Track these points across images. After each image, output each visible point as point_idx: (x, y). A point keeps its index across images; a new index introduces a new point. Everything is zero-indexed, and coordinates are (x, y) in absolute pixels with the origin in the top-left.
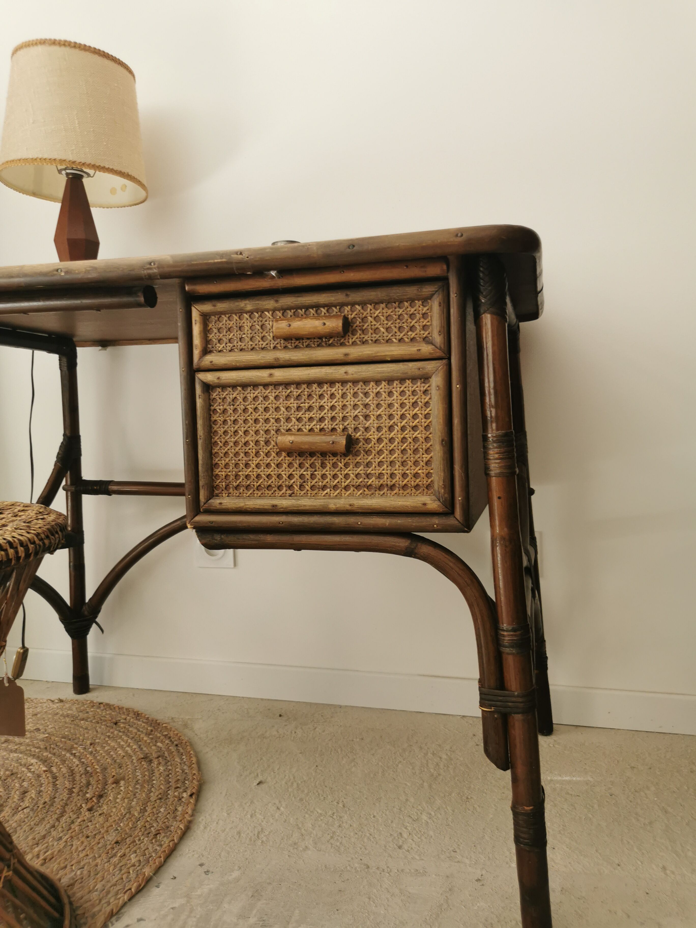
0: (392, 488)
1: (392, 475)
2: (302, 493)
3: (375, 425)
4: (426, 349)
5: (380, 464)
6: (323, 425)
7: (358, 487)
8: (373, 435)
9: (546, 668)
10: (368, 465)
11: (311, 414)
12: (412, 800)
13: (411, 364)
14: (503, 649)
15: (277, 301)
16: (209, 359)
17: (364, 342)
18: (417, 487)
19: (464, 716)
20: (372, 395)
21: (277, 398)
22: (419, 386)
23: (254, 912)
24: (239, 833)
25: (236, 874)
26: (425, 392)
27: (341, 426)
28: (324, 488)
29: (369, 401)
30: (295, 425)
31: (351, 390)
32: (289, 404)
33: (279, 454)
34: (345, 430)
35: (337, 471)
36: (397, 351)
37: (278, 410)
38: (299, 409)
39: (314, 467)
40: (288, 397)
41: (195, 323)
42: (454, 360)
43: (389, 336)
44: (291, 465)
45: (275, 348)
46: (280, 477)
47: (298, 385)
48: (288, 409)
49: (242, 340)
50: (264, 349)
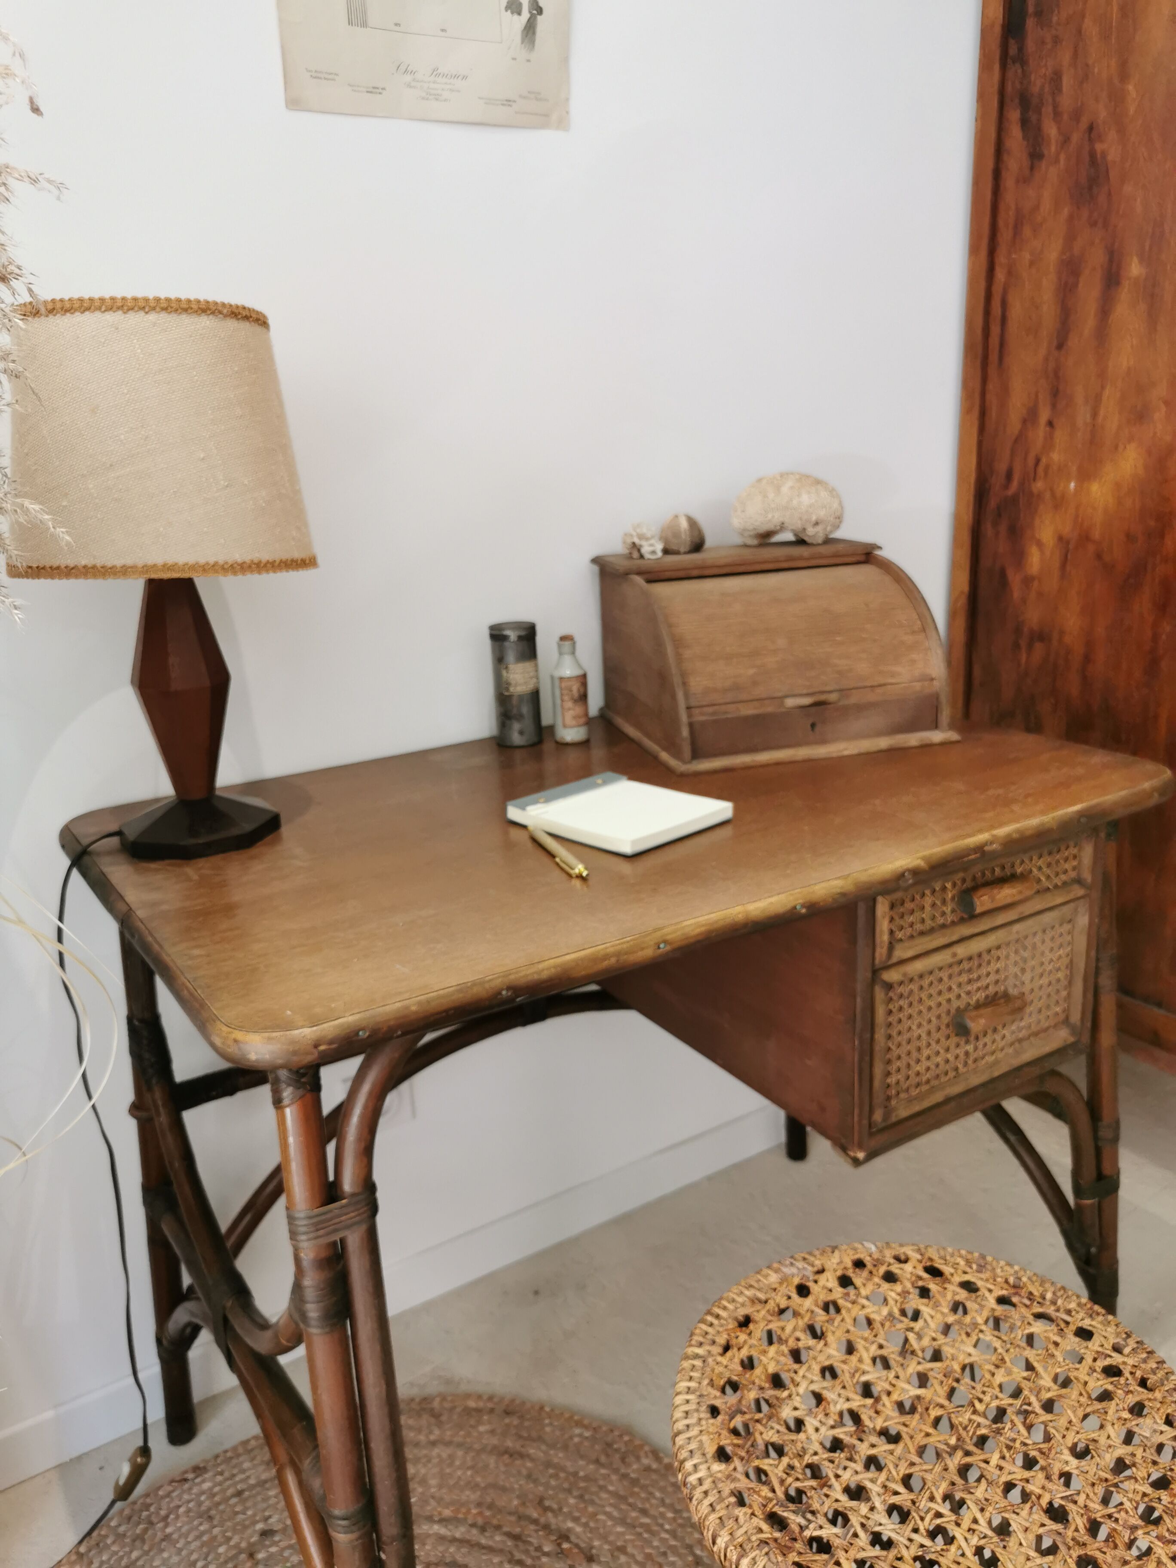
0: (1038, 1035)
1: (1039, 1022)
2: (966, 1070)
3: (1030, 977)
4: (1079, 892)
5: (1031, 1014)
7: (1011, 1044)
8: (1027, 988)
10: (1022, 1018)
11: (979, 984)
13: (1062, 909)
14: (1102, 1143)
16: (896, 954)
17: (1030, 896)
18: (1056, 1026)
20: (1029, 948)
21: (950, 977)
22: (1066, 927)
26: (1069, 932)
27: (1003, 989)
28: (984, 1058)
29: (1025, 954)
30: (963, 1000)
31: (1012, 948)
32: (960, 979)
33: (947, 1037)
34: (1005, 991)
35: (994, 1036)
36: (1058, 898)
37: (949, 989)
38: (969, 981)
39: (976, 1039)
40: (960, 973)
41: (884, 917)
42: (1095, 895)
43: (1047, 884)
44: (957, 1045)
45: (953, 923)
46: (947, 1061)
47: (970, 957)
48: (959, 985)
49: (922, 921)
50: (943, 926)
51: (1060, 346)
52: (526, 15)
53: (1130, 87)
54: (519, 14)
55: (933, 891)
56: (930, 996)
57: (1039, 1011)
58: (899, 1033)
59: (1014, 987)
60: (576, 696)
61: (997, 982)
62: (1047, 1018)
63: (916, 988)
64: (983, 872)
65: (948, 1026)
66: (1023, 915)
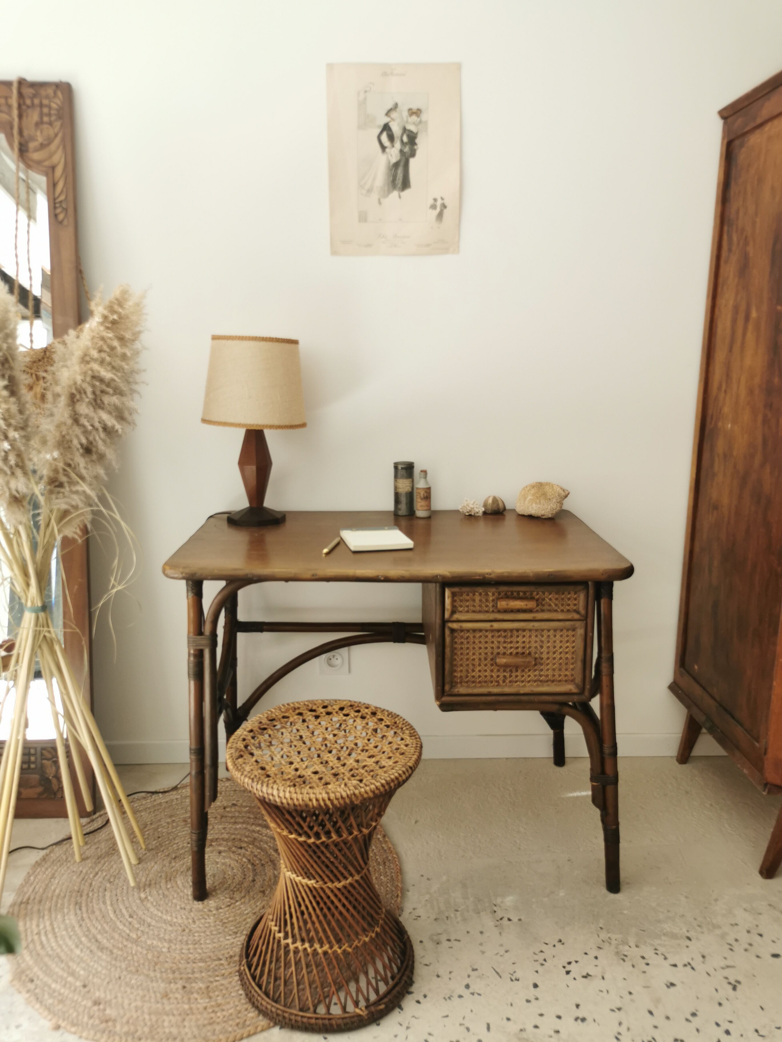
0: (553, 681)
1: (554, 675)
2: (504, 684)
3: (546, 651)
4: (576, 616)
5: (548, 670)
6: (517, 651)
8: (545, 656)
9: (563, 730)
10: (542, 670)
11: (512, 645)
12: (509, 820)
14: (605, 756)
15: (497, 589)
16: (456, 616)
17: (543, 611)
18: (566, 681)
19: (507, 759)
20: (545, 636)
21: (493, 637)
22: (570, 633)
23: (470, 895)
24: (428, 854)
25: (444, 878)
26: (573, 636)
27: (528, 652)
28: (516, 682)
29: (543, 639)
30: (502, 650)
31: (534, 634)
32: (499, 640)
33: (492, 665)
34: (530, 654)
35: (524, 673)
36: (561, 616)
37: (493, 642)
38: (505, 642)
39: (511, 671)
40: (499, 636)
41: (448, 598)
42: (589, 621)
43: (556, 608)
44: (498, 671)
45: (493, 611)
46: (492, 676)
47: (505, 631)
48: (499, 642)
49: (474, 606)
50: (487, 612)
51: (731, 351)
52: (439, 209)
53: (758, 220)
54: (436, 209)
55: (480, 594)
56: (480, 642)
57: (554, 670)
58: (462, 654)
59: (536, 653)
60: (422, 496)
61: (524, 647)
62: (560, 675)
63: (471, 636)
64: (512, 592)
65: (492, 659)
66: (537, 619)
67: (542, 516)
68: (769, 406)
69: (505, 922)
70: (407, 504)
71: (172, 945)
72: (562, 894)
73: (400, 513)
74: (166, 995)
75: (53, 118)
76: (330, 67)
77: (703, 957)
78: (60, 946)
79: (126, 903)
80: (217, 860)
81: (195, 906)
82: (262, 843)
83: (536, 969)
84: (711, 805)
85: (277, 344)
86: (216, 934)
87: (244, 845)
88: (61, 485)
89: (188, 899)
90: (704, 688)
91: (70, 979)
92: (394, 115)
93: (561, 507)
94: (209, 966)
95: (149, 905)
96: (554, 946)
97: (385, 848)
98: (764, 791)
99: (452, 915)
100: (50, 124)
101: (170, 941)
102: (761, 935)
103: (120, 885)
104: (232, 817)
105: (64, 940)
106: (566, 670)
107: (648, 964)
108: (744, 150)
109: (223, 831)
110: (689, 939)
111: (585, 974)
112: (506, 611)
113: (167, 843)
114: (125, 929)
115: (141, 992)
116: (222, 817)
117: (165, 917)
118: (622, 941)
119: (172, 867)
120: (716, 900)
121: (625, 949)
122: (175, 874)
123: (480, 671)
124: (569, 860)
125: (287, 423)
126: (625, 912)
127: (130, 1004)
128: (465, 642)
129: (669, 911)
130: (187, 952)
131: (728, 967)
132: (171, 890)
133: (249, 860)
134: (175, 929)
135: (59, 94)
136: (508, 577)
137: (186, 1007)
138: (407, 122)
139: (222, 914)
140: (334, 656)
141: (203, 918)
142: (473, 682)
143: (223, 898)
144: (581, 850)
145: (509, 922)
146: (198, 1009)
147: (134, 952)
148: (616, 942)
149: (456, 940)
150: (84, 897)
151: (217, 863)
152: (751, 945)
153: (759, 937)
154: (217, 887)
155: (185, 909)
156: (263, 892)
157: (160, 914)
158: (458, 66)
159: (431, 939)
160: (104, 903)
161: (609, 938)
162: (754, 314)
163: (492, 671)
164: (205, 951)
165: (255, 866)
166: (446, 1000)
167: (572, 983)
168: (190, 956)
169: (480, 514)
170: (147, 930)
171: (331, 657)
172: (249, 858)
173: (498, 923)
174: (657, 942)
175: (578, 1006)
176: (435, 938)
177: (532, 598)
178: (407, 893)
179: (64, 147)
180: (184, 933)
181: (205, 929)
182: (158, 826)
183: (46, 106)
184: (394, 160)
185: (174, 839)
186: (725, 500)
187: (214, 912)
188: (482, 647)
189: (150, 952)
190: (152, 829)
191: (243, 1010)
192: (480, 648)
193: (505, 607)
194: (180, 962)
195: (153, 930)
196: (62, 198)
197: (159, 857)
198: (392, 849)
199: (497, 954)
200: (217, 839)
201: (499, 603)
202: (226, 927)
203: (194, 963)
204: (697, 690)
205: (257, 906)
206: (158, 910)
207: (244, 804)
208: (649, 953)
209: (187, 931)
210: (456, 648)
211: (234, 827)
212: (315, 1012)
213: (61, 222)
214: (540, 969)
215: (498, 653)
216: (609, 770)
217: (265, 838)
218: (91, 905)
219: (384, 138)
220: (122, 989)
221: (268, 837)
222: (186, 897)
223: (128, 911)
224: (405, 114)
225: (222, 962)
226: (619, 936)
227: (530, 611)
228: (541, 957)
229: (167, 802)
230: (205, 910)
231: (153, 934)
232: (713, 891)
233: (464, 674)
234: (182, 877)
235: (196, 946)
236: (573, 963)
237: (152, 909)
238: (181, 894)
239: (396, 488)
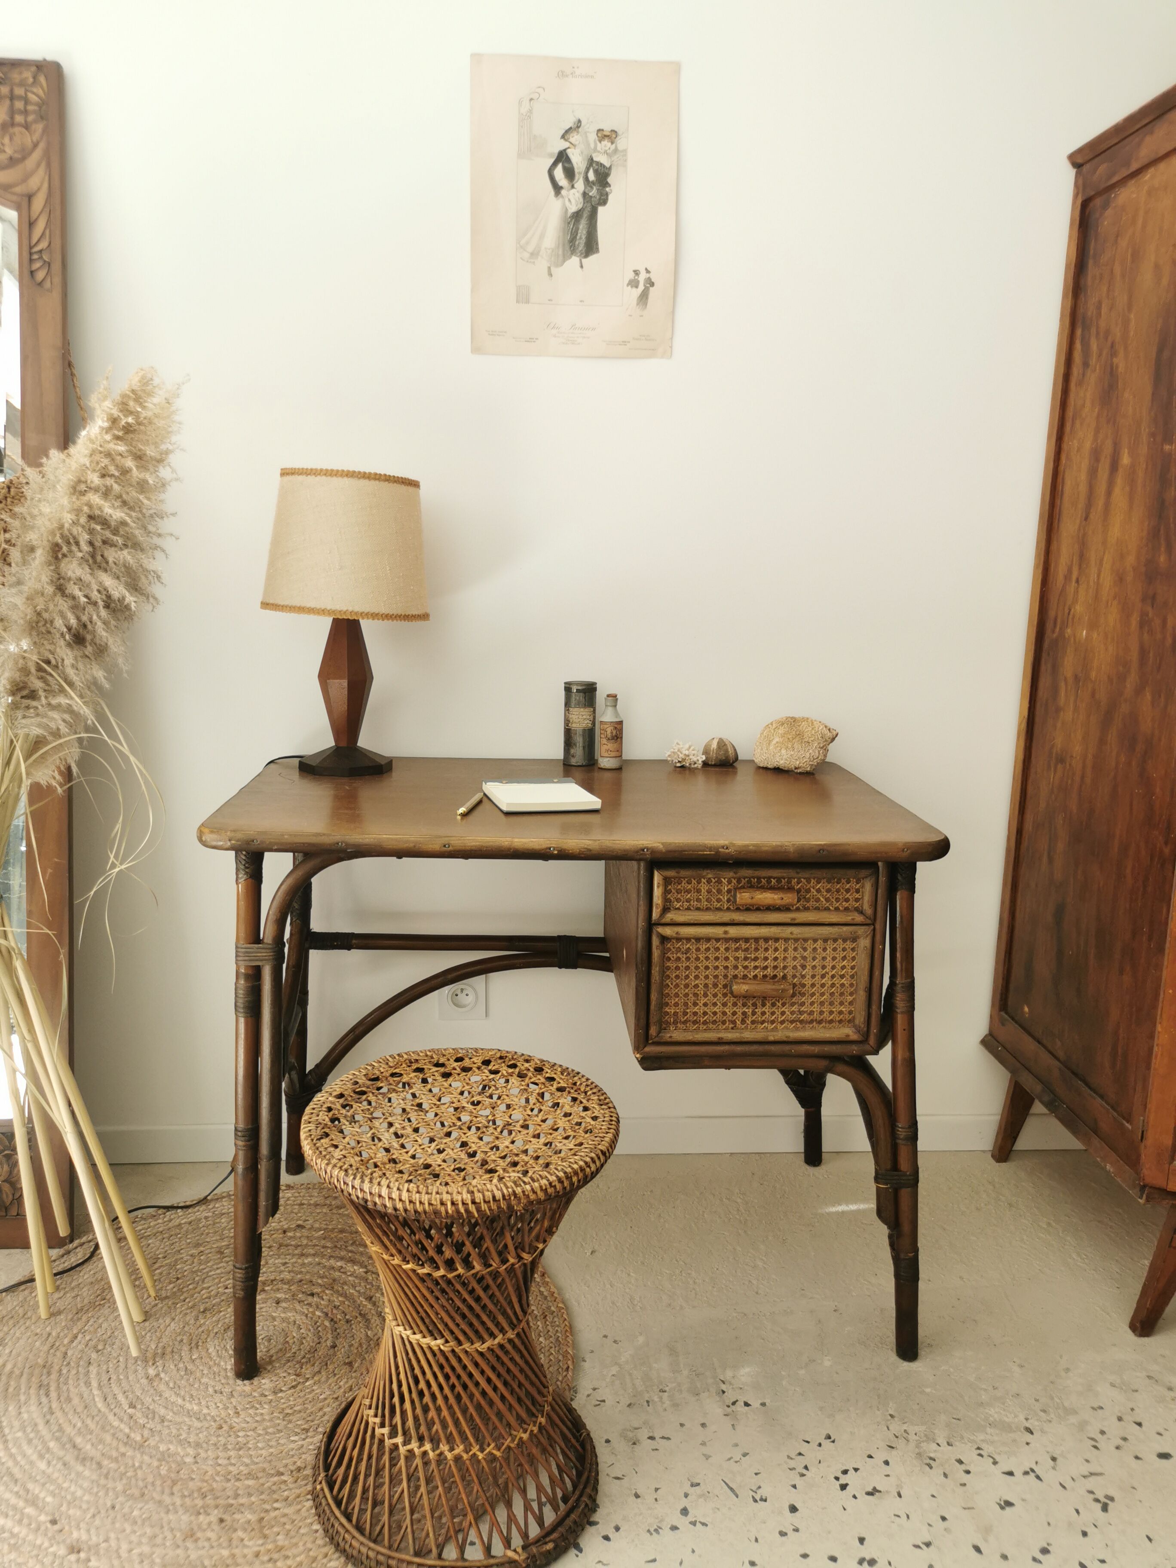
0: (820, 1022)
1: (821, 1013)
2: (744, 1026)
3: (811, 974)
4: (859, 918)
5: (812, 1004)
6: (765, 972)
7: (792, 1022)
8: (808, 981)
9: (820, 1106)
10: (803, 1004)
11: (757, 964)
12: (739, 1248)
13: (845, 928)
14: (899, 1141)
15: (736, 873)
16: (670, 916)
17: (806, 909)
18: (840, 1021)
19: (732, 1154)
20: (809, 950)
21: (727, 949)
22: (849, 945)
23: (682, 1366)
24: (613, 1303)
25: (641, 1339)
26: (853, 949)
27: (782, 974)
28: (763, 1022)
29: (805, 954)
30: (741, 971)
31: (791, 945)
32: (737, 954)
33: (725, 995)
34: (784, 977)
35: (774, 1009)
36: (834, 918)
37: (727, 959)
38: (746, 959)
39: (755, 1005)
40: (737, 950)
41: (658, 887)
42: (878, 926)
43: (827, 905)
44: (735, 1004)
45: (728, 909)
46: (724, 1013)
47: (747, 940)
48: (736, 959)
49: (699, 900)
50: (719, 909)
51: (1086, 519)
52: (641, 287)
53: (1132, 316)
54: (637, 287)
55: (709, 881)
56: (707, 958)
57: (822, 1004)
58: (677, 977)
59: (794, 976)
60: (609, 735)
61: (775, 967)
62: (831, 1013)
63: (693, 948)
64: (759, 878)
65: (725, 986)
66: (796, 922)
67: (796, 768)
68: (1150, 598)
69: (740, 1407)
70: (584, 747)
71: (200, 1451)
72: (827, 1363)
73: (573, 761)
74: (190, 1535)
75: (31, 118)
76: (477, 58)
77: (1054, 1459)
78: (11, 1456)
79: (124, 1384)
80: (274, 1314)
81: (238, 1388)
82: (346, 1287)
83: (793, 1483)
84: (1049, 1224)
85: (386, 484)
86: (274, 1433)
87: (317, 1290)
88: (32, 695)
89: (227, 1377)
90: (1039, 1042)
91: (29, 1510)
92: (574, 138)
93: (825, 756)
94: (263, 1485)
95: (162, 1387)
96: (820, 1445)
97: (546, 1293)
98: (1141, 1198)
99: (656, 1399)
100: (27, 126)
101: (198, 1445)
102: (1140, 1424)
103: (115, 1355)
104: (297, 1246)
105: (20, 1447)
106: (841, 1003)
107: (968, 1472)
108: (1109, 212)
109: (282, 1268)
110: (1030, 1431)
111: (870, 1489)
112: (749, 909)
113: (191, 1287)
114: (122, 1426)
115: (148, 1530)
116: (281, 1245)
117: (188, 1406)
118: (926, 1436)
119: (200, 1326)
120: (1067, 1370)
121: (931, 1449)
122: (204, 1336)
123: (705, 1005)
124: (835, 1311)
125: (400, 612)
126: (928, 1390)
127: (130, 1551)
128: (683, 957)
129: (995, 1388)
130: (225, 1462)
131: (1092, 1474)
132: (198, 1362)
133: (327, 1314)
134: (206, 1424)
135: (42, 79)
136: (755, 852)
137: (225, 1553)
138: (595, 150)
139: (282, 1401)
140: (462, 990)
141: (253, 1407)
142: (695, 1022)
143: (285, 1375)
144: (854, 1294)
145: (746, 1408)
146: (245, 1556)
147: (137, 1464)
148: (917, 1438)
149: (663, 1438)
150: (54, 1376)
151: (274, 1319)
152: (1125, 1439)
153: (1138, 1427)
154: (274, 1358)
155: (221, 1393)
156: (350, 1364)
157: (180, 1401)
158: (676, 68)
159: (623, 1435)
160: (88, 1384)
161: (905, 1431)
162: (1125, 460)
163: (724, 1005)
164: (256, 1460)
165: (336, 1323)
166: (651, 1534)
167: (850, 1503)
168: (231, 1468)
169: (699, 765)
170: (159, 1427)
171: (459, 992)
172: (325, 1310)
173: (729, 1410)
174: (981, 1437)
175: (862, 1540)
176: (630, 1434)
177: (790, 889)
178: (583, 1363)
179: (49, 165)
180: (220, 1432)
181: (255, 1425)
182: (176, 1261)
183: (20, 98)
184: (573, 208)
185: (203, 1281)
186: (1077, 749)
187: (270, 1398)
188: (710, 965)
189: (163, 1463)
190: (166, 1265)
191: (320, 1557)
192: (707, 968)
193: (749, 901)
194: (215, 1480)
195: (168, 1427)
196: (43, 245)
197: (178, 1311)
198: (555, 1295)
199: (730, 1459)
200: (272, 1281)
201: (738, 895)
202: (290, 1422)
203: (238, 1480)
204: (1029, 1045)
205: (340, 1387)
206: (178, 1395)
207: (317, 1225)
208: (970, 1456)
209: (225, 1427)
210: (668, 968)
211: (299, 1261)
212: (440, 1556)
213: (40, 284)
214: (798, 1481)
215: (735, 977)
216: (904, 1165)
217: (350, 1278)
218: (65, 1388)
219: (559, 172)
220: (118, 1525)
221: (356, 1277)
222: (223, 1373)
223: (127, 1397)
224: (593, 137)
225: (284, 1478)
226: (920, 1429)
227: (787, 909)
228: (799, 1463)
229: (190, 1223)
230: (255, 1394)
231: (169, 1434)
232: (1061, 1357)
233: (680, 1010)
234: (216, 1342)
235: (241, 1453)
236: (852, 1472)
237: (167, 1394)
238: (215, 1369)
239: (567, 722)
